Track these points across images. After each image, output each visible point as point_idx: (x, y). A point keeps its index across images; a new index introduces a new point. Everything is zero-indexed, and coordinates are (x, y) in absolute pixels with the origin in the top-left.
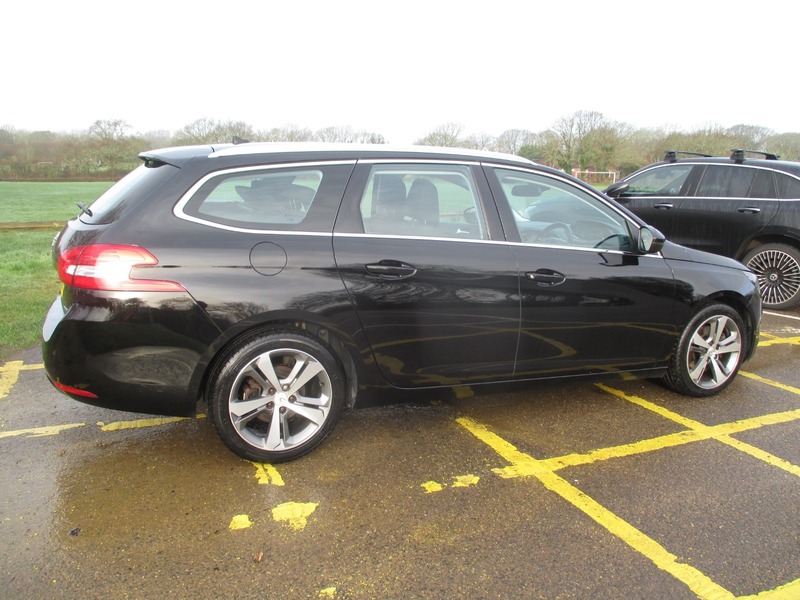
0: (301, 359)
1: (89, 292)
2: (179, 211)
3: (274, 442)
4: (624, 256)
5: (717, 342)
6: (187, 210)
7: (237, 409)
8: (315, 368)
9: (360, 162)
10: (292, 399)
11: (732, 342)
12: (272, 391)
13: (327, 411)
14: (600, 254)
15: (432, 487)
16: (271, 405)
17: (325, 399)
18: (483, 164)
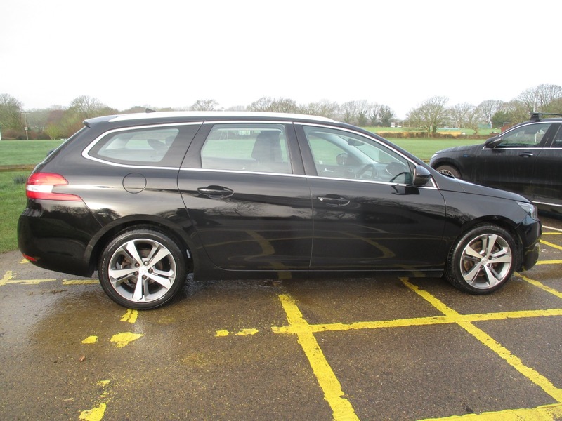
0: (156, 246)
1: (33, 200)
2: (85, 154)
3: (137, 296)
4: (406, 187)
5: (489, 254)
6: (90, 153)
7: (114, 274)
8: (164, 252)
9: (205, 123)
10: (150, 271)
11: (504, 255)
12: (137, 265)
13: (173, 280)
14: (393, 186)
15: (223, 333)
16: (136, 273)
17: (171, 273)
18: (295, 123)
